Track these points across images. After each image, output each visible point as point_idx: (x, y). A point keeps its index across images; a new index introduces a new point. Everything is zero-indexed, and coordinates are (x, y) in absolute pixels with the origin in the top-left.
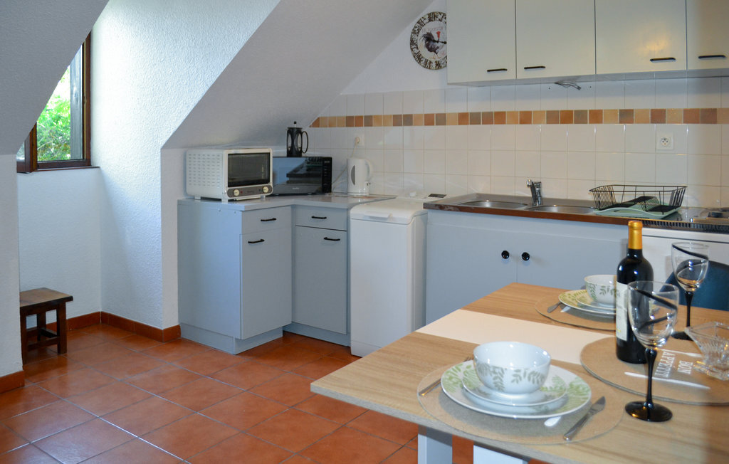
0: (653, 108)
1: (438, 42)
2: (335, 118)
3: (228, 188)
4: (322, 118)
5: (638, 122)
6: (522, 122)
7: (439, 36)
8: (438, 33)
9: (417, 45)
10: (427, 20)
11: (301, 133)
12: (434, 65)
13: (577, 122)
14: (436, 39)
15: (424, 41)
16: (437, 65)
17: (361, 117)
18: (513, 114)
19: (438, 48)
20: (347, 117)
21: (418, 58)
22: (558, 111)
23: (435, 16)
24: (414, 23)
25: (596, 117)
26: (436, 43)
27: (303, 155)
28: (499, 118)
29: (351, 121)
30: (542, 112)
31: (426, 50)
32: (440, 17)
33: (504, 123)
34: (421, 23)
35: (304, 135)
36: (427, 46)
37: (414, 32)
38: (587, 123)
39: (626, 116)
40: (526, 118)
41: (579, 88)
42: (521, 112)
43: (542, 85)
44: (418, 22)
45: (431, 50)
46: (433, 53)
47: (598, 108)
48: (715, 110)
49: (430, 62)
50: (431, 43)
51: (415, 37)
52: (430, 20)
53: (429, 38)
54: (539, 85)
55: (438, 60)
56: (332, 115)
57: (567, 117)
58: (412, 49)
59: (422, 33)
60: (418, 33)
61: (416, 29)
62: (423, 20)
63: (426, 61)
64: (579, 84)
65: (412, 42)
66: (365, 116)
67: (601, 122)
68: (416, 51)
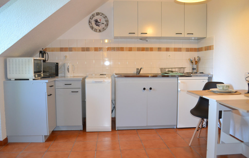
0: (166, 47)
1: (100, 23)
2: (54, 48)
3: (34, 74)
4: (47, 48)
5: (162, 51)
6: (129, 51)
7: (100, 21)
8: (100, 20)
9: (91, 23)
10: (96, 15)
11: (46, 53)
12: (98, 31)
13: (146, 51)
14: (99, 21)
15: (94, 22)
16: (99, 31)
17: (67, 48)
18: (126, 48)
19: (100, 25)
20: (60, 48)
21: (92, 28)
22: (140, 48)
23: (99, 14)
24: (90, 15)
25: (151, 49)
26: (99, 23)
27: (46, 62)
28: (122, 49)
29: (62, 49)
30: (135, 48)
31: (95, 25)
32: (101, 14)
33: (123, 51)
34: (93, 15)
35: (47, 54)
36: (96, 24)
37: (90, 18)
38: (149, 51)
39: (159, 49)
40: (130, 49)
41: (147, 41)
42: (129, 48)
43: (136, 40)
44: (92, 15)
45: (97, 25)
46: (98, 26)
47: (152, 47)
48: (181, 48)
49: (97, 30)
50: (97, 23)
51: (91, 20)
52: (97, 15)
53: (96, 21)
54: (134, 40)
55: (100, 29)
56: (53, 47)
57: (143, 49)
58: (89, 24)
59: (93, 19)
60: (92, 19)
61: (91, 17)
62: (94, 14)
63: (95, 29)
64: (147, 40)
65: (89, 22)
66: (69, 48)
67: (153, 51)
68: (91, 25)
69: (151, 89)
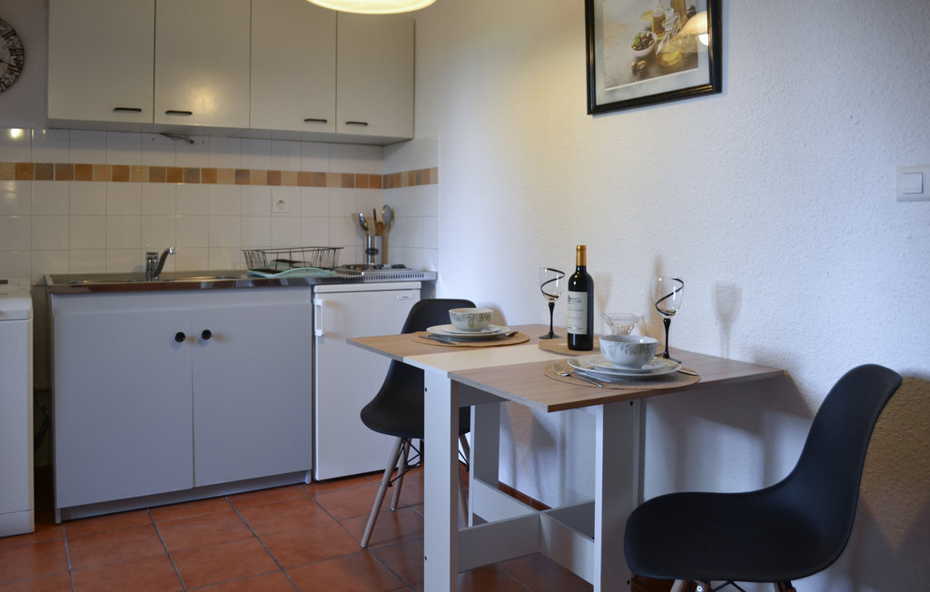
0: (269, 169)
5: (254, 184)
6: (116, 179)
13: (187, 181)
18: (102, 168)
22: (163, 168)
25: (210, 176)
28: (83, 172)
30: (142, 167)
33: (89, 179)
38: (199, 182)
39: (242, 176)
40: (121, 174)
41: (192, 142)
42: (115, 167)
43: (143, 135)
47: (212, 167)
48: (324, 174)
54: (139, 135)
57: (175, 175)
67: (216, 182)
69: (206, 334)
